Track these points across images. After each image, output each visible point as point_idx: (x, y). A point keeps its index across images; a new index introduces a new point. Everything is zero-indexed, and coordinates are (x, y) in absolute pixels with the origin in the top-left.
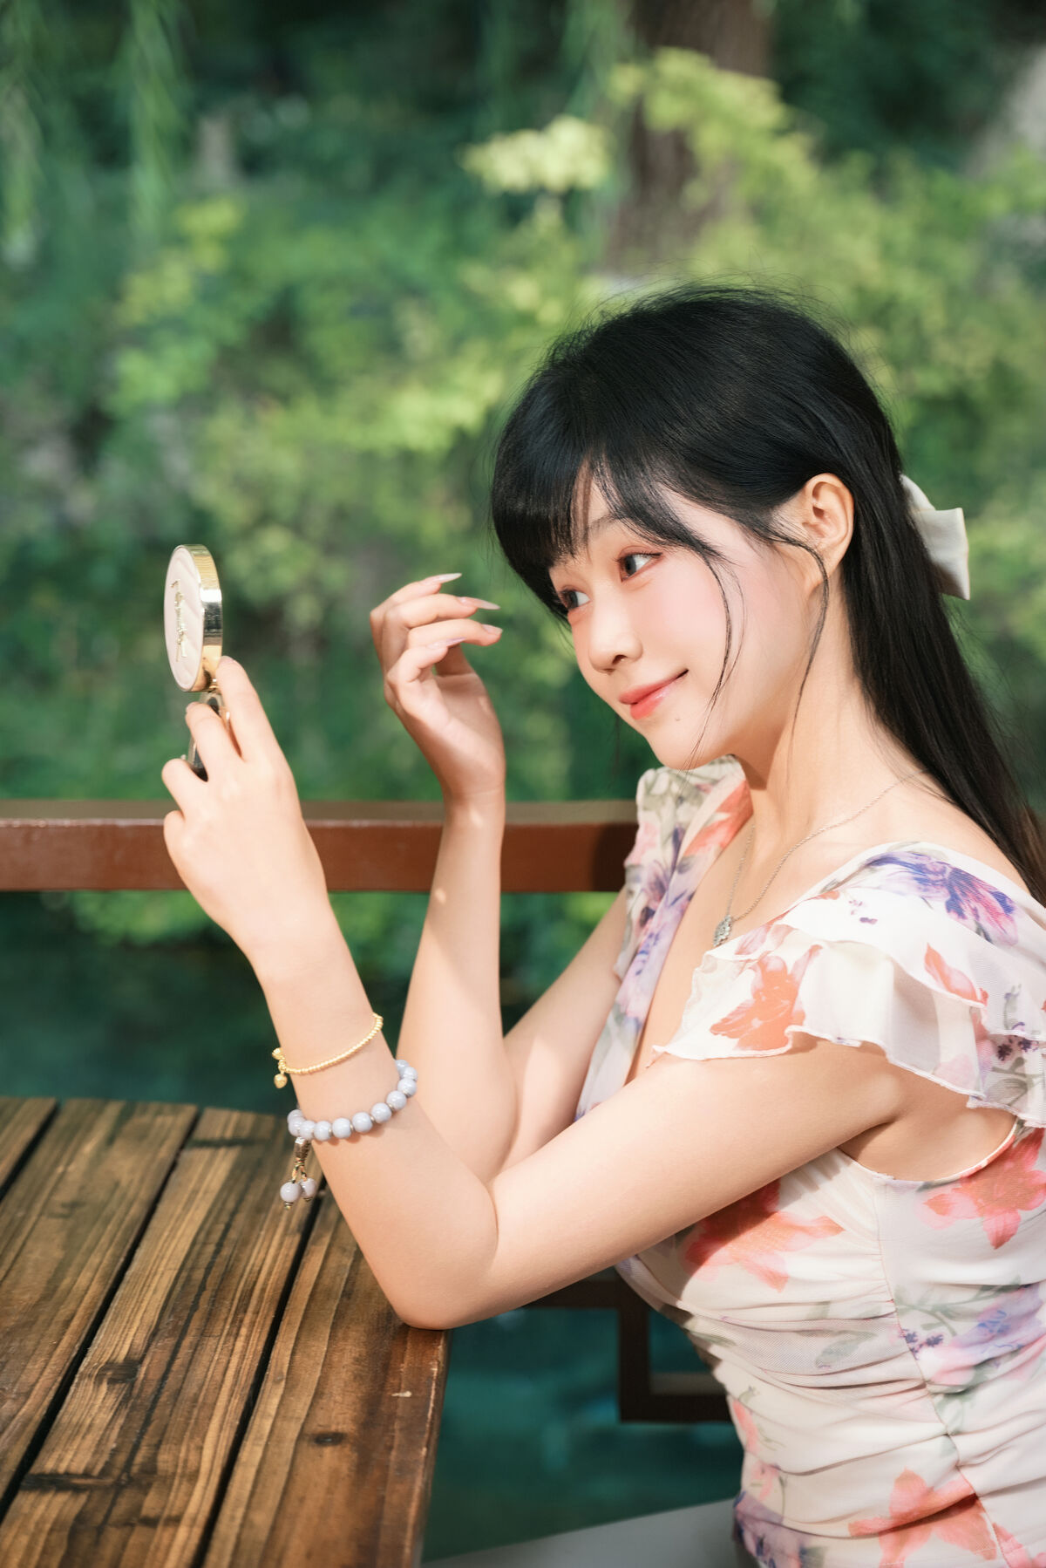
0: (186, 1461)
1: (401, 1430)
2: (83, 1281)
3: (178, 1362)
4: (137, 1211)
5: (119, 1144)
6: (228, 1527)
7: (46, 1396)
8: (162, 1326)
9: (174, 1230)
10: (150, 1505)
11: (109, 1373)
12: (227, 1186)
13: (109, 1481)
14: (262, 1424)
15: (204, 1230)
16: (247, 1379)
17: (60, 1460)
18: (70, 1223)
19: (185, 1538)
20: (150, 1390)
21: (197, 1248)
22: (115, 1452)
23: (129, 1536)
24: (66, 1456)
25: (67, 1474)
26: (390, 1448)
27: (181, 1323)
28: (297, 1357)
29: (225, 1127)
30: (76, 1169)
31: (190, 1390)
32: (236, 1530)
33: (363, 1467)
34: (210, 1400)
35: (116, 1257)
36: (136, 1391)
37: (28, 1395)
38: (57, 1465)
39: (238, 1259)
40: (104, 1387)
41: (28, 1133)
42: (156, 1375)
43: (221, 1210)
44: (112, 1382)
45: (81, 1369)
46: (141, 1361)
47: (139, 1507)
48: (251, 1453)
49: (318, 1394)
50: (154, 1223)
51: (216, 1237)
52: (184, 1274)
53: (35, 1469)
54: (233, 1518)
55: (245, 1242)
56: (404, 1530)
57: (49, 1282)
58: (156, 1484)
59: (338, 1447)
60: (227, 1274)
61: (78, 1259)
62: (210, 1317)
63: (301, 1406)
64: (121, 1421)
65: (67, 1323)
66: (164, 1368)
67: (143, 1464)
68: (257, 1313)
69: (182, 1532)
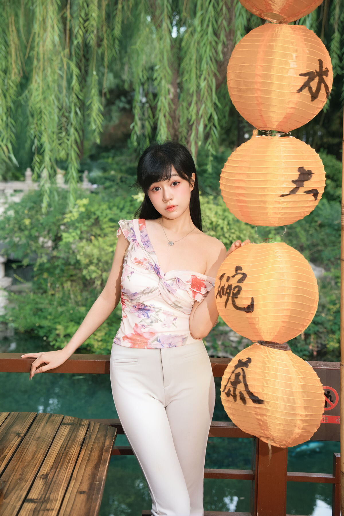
0: (55, 497)
1: (96, 490)
2: (39, 455)
3: (56, 475)
4: (51, 440)
5: (48, 423)
6: (62, 511)
7: (30, 481)
8: (53, 466)
9: (57, 444)
10: (48, 506)
11: (43, 477)
12: (68, 435)
13: (41, 501)
14: (70, 489)
15: (63, 445)
16: (68, 479)
17: (32, 496)
18: (38, 442)
19: (54, 513)
20: (50, 481)
21: (61, 449)
22: (42, 495)
23: (44, 513)
24: (33, 495)
25: (33, 499)
26: (93, 495)
27: (57, 466)
28: (78, 474)
29: (68, 420)
30: (40, 430)
31: (57, 481)
32: (63, 512)
33: (88, 499)
34: (61, 484)
35: (46, 450)
36: (47, 481)
37: (27, 481)
38: (32, 497)
39: (69, 451)
40: (41, 480)
41: (31, 421)
42: (51, 477)
43: (66, 440)
44: (43, 479)
45: (38, 476)
46: (49, 474)
47: (46, 507)
48: (68, 496)
49: (81, 483)
50: (53, 442)
51: (65, 446)
52: (58, 455)
53: (28, 498)
54: (63, 509)
55: (70, 448)
56: (94, 512)
57: (33, 456)
58: (50, 502)
59: (84, 494)
60: (67, 454)
61: (38, 450)
62: (62, 465)
63: (77, 485)
64: (44, 488)
65: (35, 465)
66: (53, 476)
67: (48, 497)
68: (71, 464)
69: (54, 512)
